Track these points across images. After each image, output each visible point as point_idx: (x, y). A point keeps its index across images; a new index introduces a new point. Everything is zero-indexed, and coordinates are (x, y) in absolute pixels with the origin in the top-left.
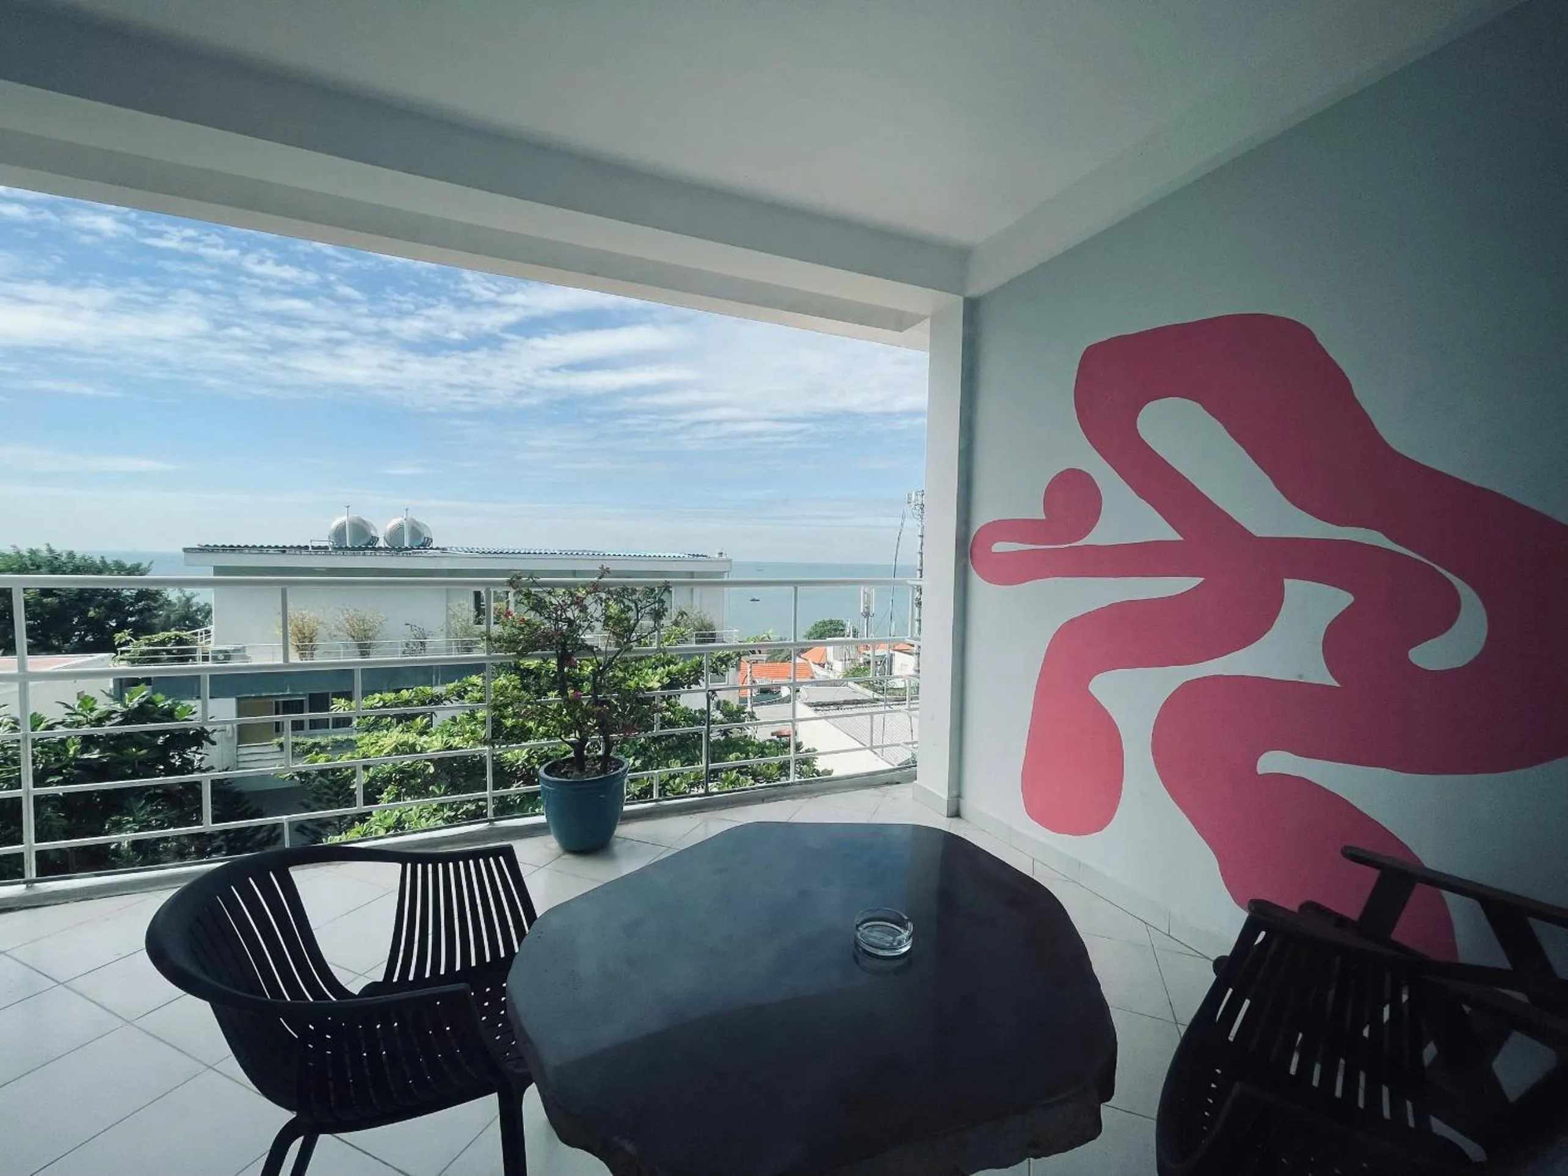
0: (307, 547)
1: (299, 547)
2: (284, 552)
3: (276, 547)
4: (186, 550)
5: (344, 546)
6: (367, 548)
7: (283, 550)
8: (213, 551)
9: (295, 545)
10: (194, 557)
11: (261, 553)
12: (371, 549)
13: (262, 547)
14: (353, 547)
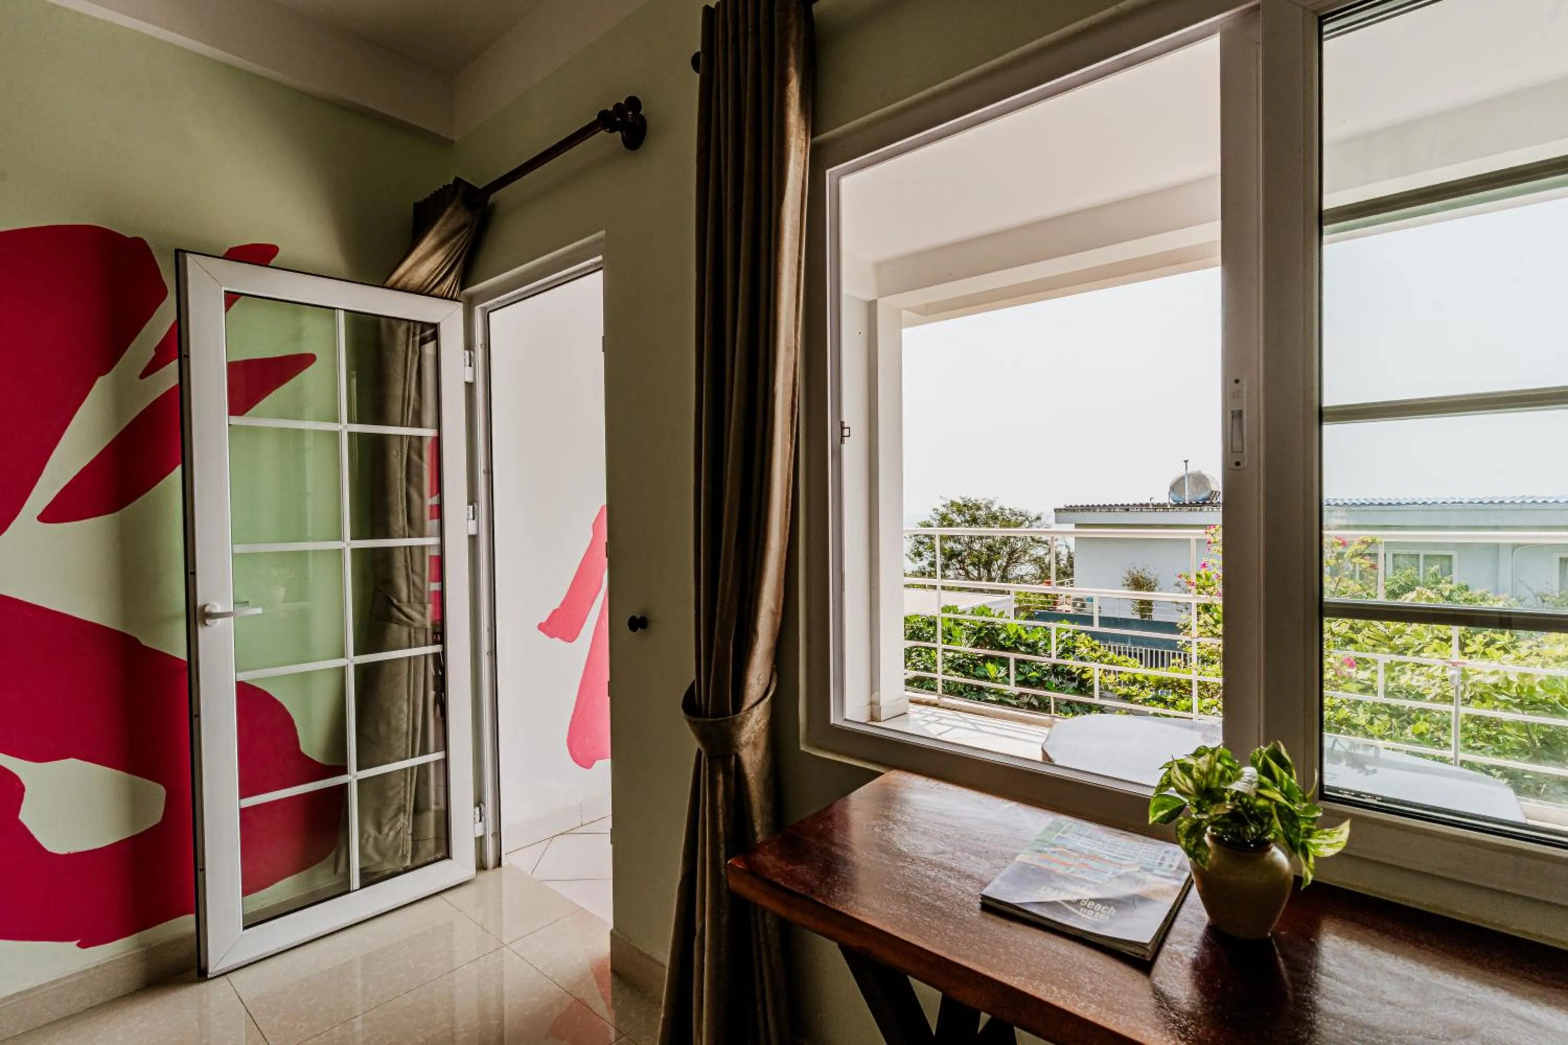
0: (1147, 505)
1: (1141, 505)
2: (1127, 510)
3: (1122, 505)
4: (1055, 510)
5: (1181, 503)
6: (1204, 504)
7: (1126, 508)
8: (1074, 511)
9: (1138, 503)
10: (1062, 515)
11: (1109, 511)
12: (1208, 505)
13: (1110, 505)
14: (1191, 503)
